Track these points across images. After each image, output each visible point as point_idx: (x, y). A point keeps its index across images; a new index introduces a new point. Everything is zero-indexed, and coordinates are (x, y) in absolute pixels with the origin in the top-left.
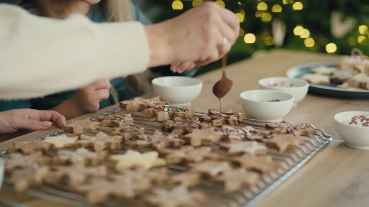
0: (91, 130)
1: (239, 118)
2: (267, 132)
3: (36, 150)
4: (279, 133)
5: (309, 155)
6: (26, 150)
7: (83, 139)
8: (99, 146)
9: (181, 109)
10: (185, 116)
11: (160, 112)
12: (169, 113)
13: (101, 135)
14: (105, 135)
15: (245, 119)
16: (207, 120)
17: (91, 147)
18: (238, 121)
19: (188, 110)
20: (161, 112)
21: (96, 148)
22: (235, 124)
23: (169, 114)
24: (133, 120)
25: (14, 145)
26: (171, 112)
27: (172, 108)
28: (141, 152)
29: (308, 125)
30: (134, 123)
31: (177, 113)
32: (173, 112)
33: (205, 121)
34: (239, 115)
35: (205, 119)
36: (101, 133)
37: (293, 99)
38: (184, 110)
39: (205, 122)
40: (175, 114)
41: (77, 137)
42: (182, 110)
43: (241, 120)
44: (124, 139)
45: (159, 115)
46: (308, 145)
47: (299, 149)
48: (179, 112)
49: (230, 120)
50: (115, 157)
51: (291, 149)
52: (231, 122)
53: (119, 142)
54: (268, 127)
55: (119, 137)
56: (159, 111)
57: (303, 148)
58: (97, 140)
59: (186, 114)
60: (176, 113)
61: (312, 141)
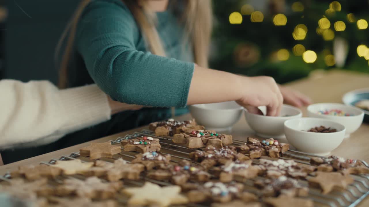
0: (110, 155)
1: (282, 149)
2: (312, 168)
3: (43, 176)
4: (325, 170)
5: (357, 198)
6: (30, 175)
7: (99, 166)
8: (115, 176)
9: (216, 136)
10: (220, 144)
11: (191, 138)
12: (202, 139)
13: (120, 161)
14: (125, 162)
15: (288, 151)
16: (244, 150)
17: (104, 177)
18: (280, 153)
19: (224, 138)
20: (193, 138)
21: (111, 178)
22: (276, 157)
23: (203, 141)
24: (160, 146)
25: (19, 168)
26: (205, 138)
27: (206, 134)
28: (161, 186)
29: (360, 162)
30: (161, 148)
31: (211, 140)
32: (207, 139)
33: (242, 150)
34: (282, 146)
35: (242, 149)
36: (121, 159)
37: (344, 130)
38: (219, 137)
39: (241, 153)
40: (209, 142)
41: (92, 163)
42: (218, 137)
43: (283, 152)
44: (145, 168)
45: (190, 141)
46: (358, 186)
47: (347, 190)
48: (214, 140)
49: (270, 151)
50: (130, 190)
51: (336, 191)
52: (271, 154)
53: (138, 172)
54: (313, 162)
55: (140, 166)
56: (192, 136)
57: (352, 191)
58: (114, 168)
59: (221, 142)
60: (209, 140)
61: (364, 182)
